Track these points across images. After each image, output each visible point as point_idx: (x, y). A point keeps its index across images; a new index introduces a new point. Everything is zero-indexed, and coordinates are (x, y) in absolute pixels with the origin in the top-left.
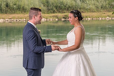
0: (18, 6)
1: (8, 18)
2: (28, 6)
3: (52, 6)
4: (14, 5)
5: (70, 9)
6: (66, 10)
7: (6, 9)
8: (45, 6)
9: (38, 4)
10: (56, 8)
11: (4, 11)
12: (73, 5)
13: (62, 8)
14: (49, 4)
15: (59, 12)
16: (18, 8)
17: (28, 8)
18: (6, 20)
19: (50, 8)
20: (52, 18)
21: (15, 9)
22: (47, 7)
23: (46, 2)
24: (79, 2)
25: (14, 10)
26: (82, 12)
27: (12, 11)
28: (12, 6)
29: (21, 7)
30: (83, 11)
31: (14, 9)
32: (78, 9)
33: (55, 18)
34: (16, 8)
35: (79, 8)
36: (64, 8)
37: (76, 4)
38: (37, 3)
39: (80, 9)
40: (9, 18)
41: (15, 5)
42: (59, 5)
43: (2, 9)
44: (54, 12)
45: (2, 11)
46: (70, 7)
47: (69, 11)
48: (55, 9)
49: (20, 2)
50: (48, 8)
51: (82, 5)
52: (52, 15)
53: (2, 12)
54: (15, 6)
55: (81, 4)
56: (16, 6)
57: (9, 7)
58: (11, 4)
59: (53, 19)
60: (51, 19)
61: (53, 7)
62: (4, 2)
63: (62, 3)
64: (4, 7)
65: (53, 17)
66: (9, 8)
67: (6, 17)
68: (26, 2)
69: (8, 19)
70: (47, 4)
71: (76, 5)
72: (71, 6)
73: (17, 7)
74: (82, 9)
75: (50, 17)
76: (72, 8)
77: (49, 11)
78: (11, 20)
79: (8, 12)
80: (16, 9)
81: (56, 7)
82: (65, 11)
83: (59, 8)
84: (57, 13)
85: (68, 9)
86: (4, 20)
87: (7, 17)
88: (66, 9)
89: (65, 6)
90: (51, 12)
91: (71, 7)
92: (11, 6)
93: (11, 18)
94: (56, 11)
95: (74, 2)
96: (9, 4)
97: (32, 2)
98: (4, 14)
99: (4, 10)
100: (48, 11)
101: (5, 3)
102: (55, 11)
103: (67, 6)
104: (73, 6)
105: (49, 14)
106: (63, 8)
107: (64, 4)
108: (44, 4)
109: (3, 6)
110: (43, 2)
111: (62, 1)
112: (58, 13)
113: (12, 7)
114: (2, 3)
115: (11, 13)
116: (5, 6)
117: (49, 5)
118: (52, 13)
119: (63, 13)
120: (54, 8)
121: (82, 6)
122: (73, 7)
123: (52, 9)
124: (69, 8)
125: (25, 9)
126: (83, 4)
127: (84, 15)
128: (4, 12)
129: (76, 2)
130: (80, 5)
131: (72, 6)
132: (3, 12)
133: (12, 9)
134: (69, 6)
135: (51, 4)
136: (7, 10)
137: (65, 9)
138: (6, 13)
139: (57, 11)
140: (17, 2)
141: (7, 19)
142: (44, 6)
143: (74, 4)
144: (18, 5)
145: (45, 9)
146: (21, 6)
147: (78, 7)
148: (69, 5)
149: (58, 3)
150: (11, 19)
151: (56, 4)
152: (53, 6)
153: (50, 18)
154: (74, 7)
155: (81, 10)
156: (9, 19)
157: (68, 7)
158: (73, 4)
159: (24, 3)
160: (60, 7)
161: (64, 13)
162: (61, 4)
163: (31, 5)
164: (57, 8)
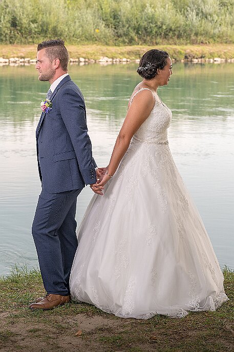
0: (41, 26)
1: (15, 55)
2: (67, 25)
3: (127, 26)
4: (32, 21)
5: (171, 34)
6: (160, 38)
7: (11, 32)
8: (109, 27)
9: (91, 21)
10: (137, 33)
11: (5, 37)
12: (178, 25)
13: (151, 31)
14: (118, 20)
15: (145, 42)
16: (42, 30)
17: (67, 29)
18: (12, 59)
19: (121, 31)
20: (127, 56)
21: (33, 31)
22: (115, 28)
23: (111, 17)
24: (195, 17)
25: (33, 35)
26: (202, 43)
27: (26, 38)
28: (27, 26)
29: (51, 27)
30: (204, 42)
31: (30, 32)
32: (192, 36)
33: (133, 58)
34: (36, 30)
35: (194, 32)
36: (156, 32)
37: (187, 23)
38: (89, 18)
39: (196, 34)
40: (19, 55)
41: (34, 21)
42: (145, 24)
43: (3, 33)
44: (131, 42)
45: (2, 37)
46: (171, 29)
47: (168, 40)
48: (133, 34)
49: (48, 15)
50: (116, 31)
51: (201, 24)
52: (125, 50)
53: (2, 40)
54: (33, 26)
55: (199, 23)
56: (36, 25)
57: (19, 28)
58: (25, 21)
59: (128, 60)
60: (125, 59)
61: (130, 28)
62: (6, 15)
63: (152, 19)
64: (6, 27)
65: (128, 54)
66: (20, 31)
67: (11, 53)
68: (62, 16)
69: (17, 59)
70: (113, 21)
71: (187, 25)
72: (173, 28)
73: (40, 28)
74: (202, 35)
75: (122, 54)
76: (176, 33)
77: (120, 39)
78: (23, 60)
79: (17, 41)
80: (36, 32)
81: (137, 30)
82: (159, 40)
83: (144, 32)
84: (138, 44)
85: (167, 35)
86: (7, 60)
87: (15, 52)
88: (161, 34)
89: (160, 27)
90: (124, 42)
91: (175, 31)
92: (24, 26)
93: (23, 55)
94: (137, 39)
95: (181, 16)
96: (20, 19)
97: (76, 15)
98: (6, 44)
99: (6, 34)
100: (116, 40)
101: (8, 18)
102: (135, 40)
103: (164, 27)
104: (179, 27)
105: (119, 46)
106: (154, 32)
107: (156, 23)
108: (107, 20)
109: (4, 24)
110: (104, 15)
111: (151, 14)
112: (141, 45)
113: (26, 28)
114: (2, 17)
115: (25, 43)
116: (9, 25)
117: (119, 23)
118: (127, 44)
119: (153, 45)
120: (131, 31)
121: (202, 28)
122: (179, 29)
123: (126, 35)
124: (169, 32)
125: (59, 33)
126: (205, 23)
127: (205, 52)
128: (6, 40)
129: (186, 17)
130: (197, 24)
131: (177, 27)
132: (4, 39)
133: (25, 31)
134: (169, 28)
135: (124, 20)
136: (15, 35)
137: (158, 34)
138: (11, 43)
139: (140, 39)
140: (40, 16)
141: (14, 57)
142: (107, 25)
143: (183, 23)
144: (41, 23)
145: (108, 34)
146: (48, 24)
147: (191, 30)
148: (168, 25)
149: (142, 18)
150: (24, 58)
151: (137, 23)
152: (129, 26)
153: (121, 57)
154: (182, 29)
155: (199, 38)
156: (18, 57)
157: (166, 28)
158: (178, 21)
159: (56, 18)
160: (146, 29)
161: (157, 44)
162: (149, 22)
163: (75, 22)
164: (140, 32)
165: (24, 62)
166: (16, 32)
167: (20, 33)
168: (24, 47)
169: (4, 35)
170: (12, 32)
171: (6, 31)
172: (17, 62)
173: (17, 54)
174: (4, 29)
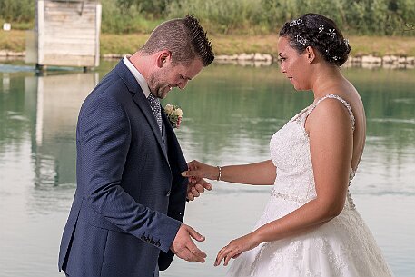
1: (392, 52)
7: (387, 18)
11: (379, 24)
18: (387, 59)
28: (413, 9)
40: (399, 51)
43: (375, 18)
45: (374, 25)
53: (374, 30)
57: (400, 12)
58: (409, 1)
64: (381, 10)
66: (402, 16)
67: (386, 49)
69: (394, 58)
78: (403, 60)
79: (397, 30)
86: (379, 60)
87: (392, 47)
92: (409, 8)
93: (403, 52)
98: (380, 35)
99: (381, 20)
113: (411, 11)
115: (409, 35)
116: (385, 7)
128: (380, 30)
132: (377, 28)
133: (410, 17)
136: (393, 22)
138: (387, 34)
141: (390, 55)
150: (405, 57)
156: (396, 55)
165: (405, 63)
166: (395, 19)
167: (401, 20)
168: (406, 40)
169: (377, 21)
170: (390, 17)
171: (381, 16)
172: (395, 63)
173: (395, 50)
174: (378, 13)
